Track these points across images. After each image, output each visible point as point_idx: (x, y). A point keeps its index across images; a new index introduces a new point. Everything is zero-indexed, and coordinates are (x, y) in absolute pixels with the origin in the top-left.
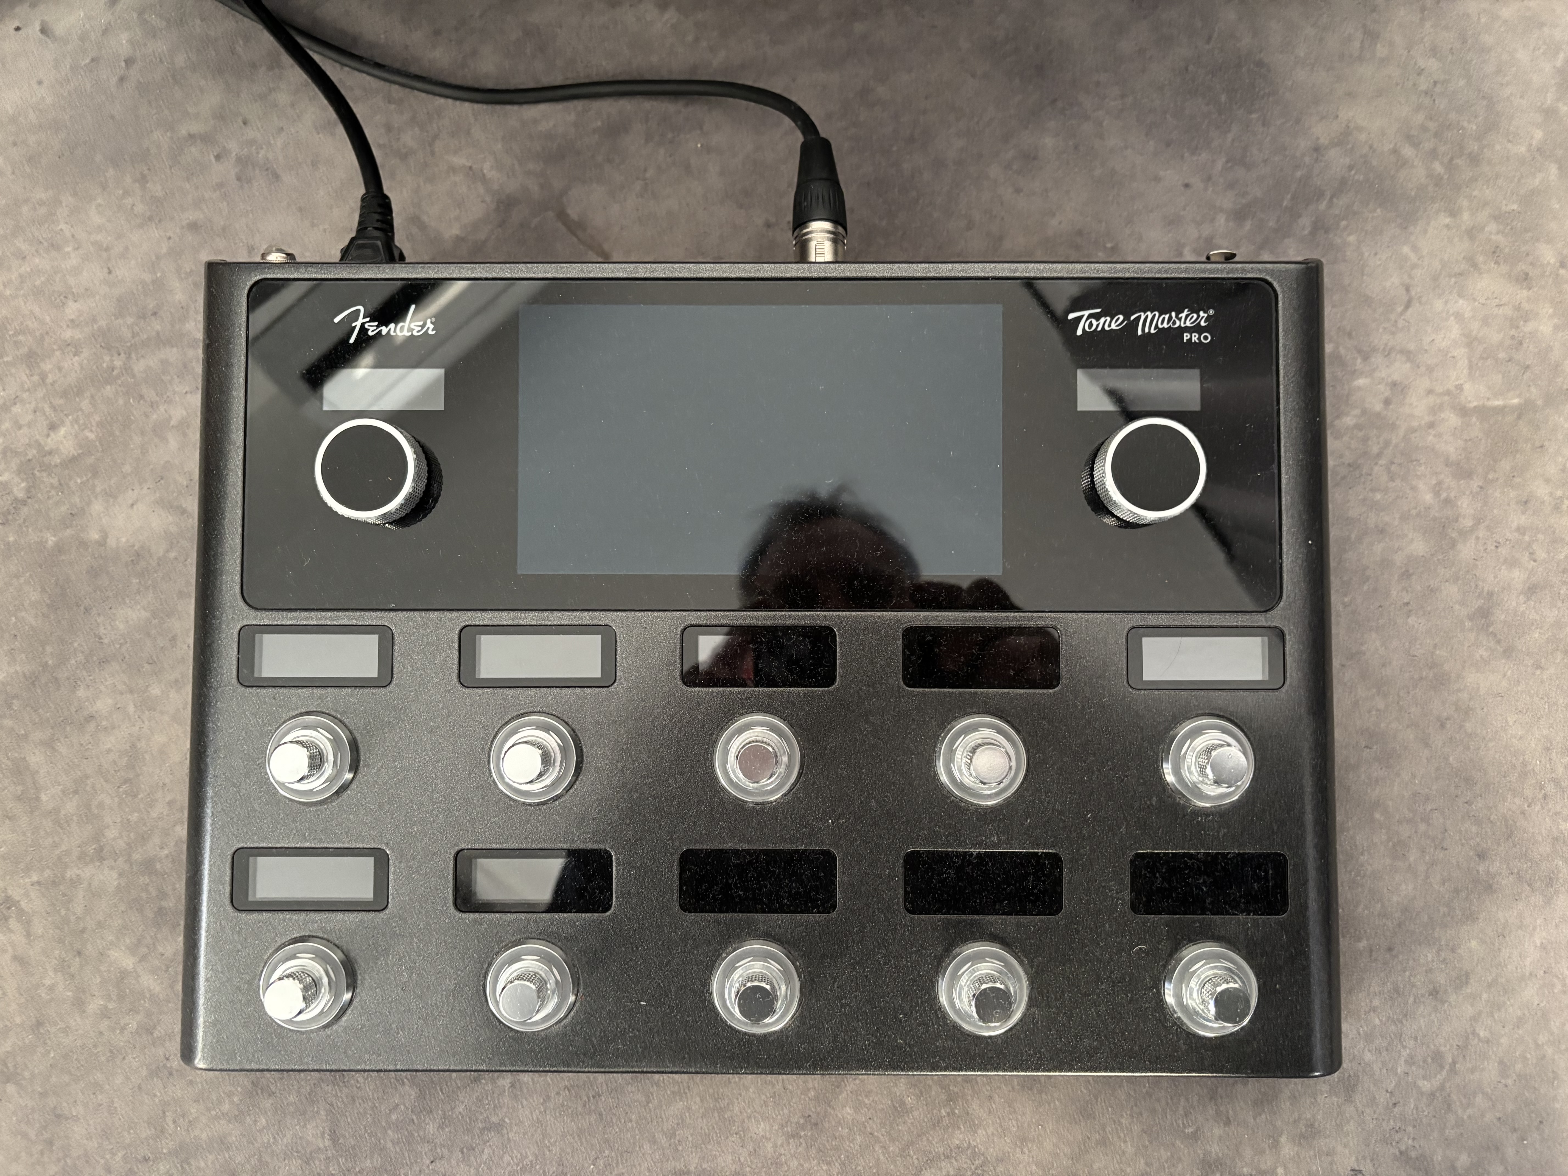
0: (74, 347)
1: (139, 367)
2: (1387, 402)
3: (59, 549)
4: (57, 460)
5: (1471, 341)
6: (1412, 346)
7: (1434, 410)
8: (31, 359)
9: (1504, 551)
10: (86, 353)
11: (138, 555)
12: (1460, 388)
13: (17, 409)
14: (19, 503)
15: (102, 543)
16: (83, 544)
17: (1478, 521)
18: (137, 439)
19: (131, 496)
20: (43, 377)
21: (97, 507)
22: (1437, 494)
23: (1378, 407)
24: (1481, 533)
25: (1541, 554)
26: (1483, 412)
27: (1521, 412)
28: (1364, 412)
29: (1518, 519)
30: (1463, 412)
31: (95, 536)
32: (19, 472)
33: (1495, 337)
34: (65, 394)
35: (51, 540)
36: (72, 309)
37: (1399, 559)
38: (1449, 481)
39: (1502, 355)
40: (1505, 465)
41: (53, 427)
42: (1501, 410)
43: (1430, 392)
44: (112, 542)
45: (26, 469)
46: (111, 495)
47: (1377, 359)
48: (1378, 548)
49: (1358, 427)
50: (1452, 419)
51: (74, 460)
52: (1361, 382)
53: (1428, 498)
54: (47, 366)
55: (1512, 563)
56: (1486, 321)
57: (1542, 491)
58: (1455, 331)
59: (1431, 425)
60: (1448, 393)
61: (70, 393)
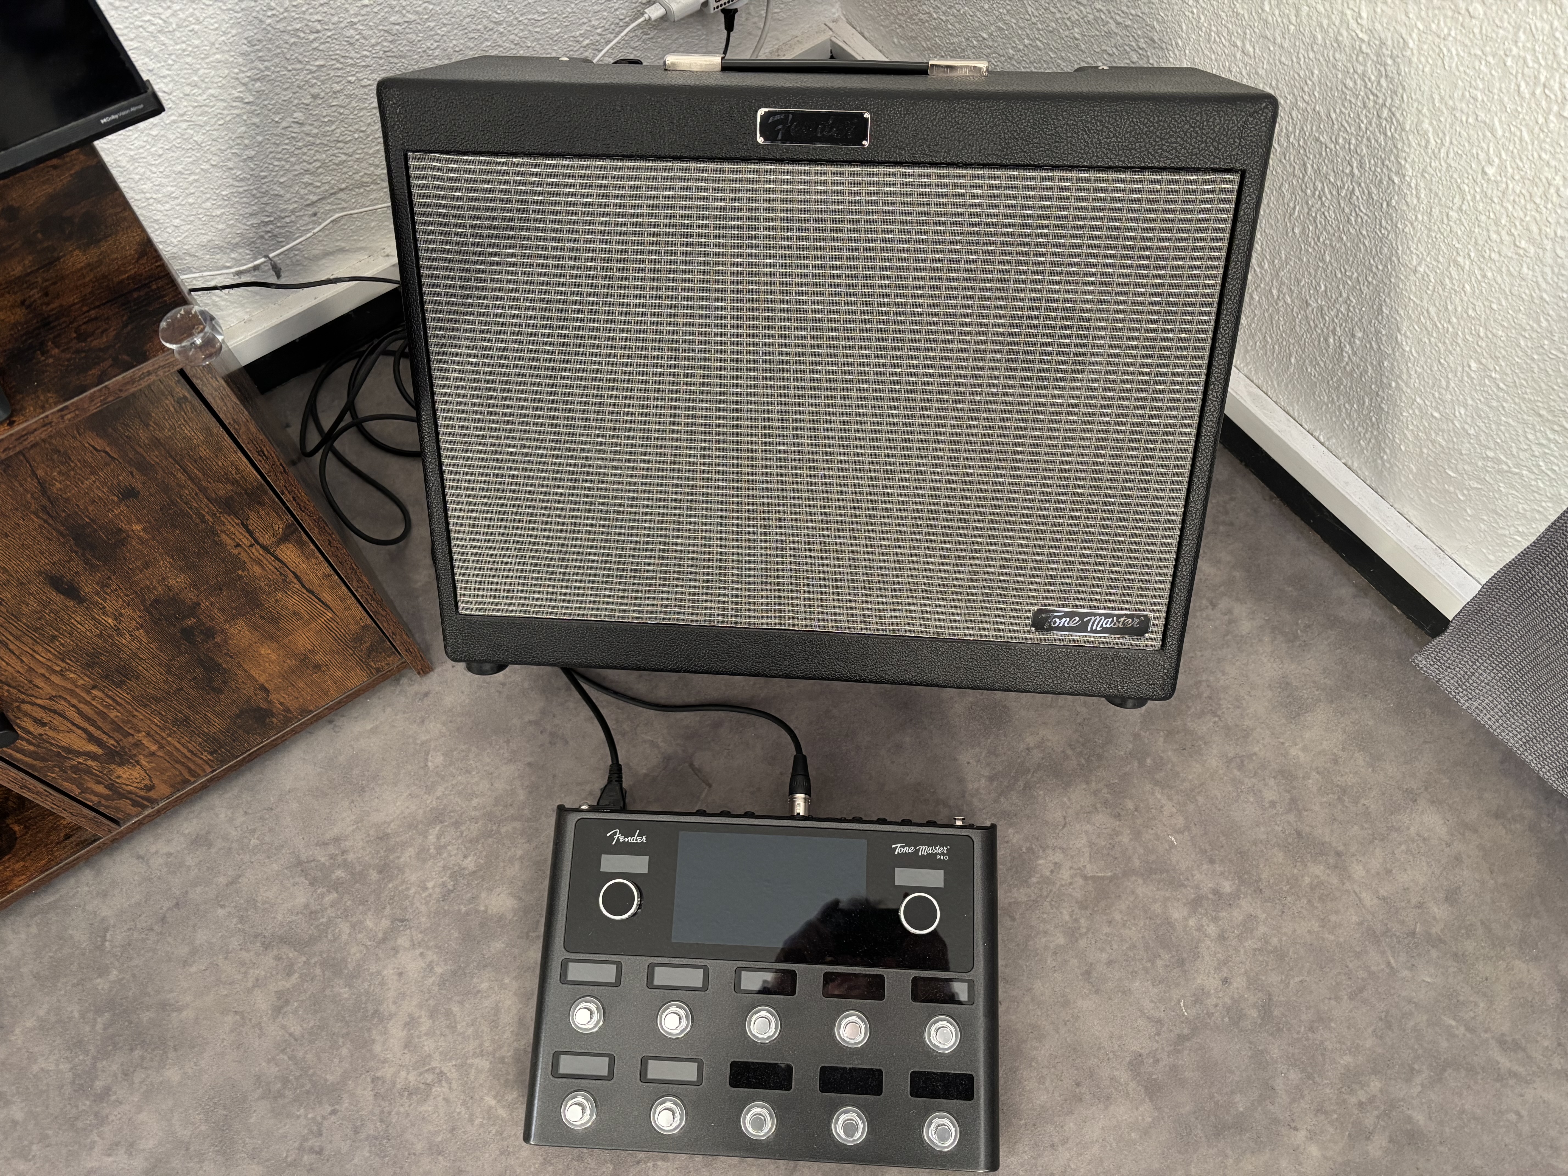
0: (475, 820)
1: (503, 830)
2: (1052, 872)
3: (467, 914)
4: (467, 872)
5: (1091, 844)
6: (1065, 846)
7: (1072, 877)
8: (457, 824)
9: (1099, 945)
10: (480, 823)
11: (501, 918)
12: (1084, 866)
13: (449, 848)
14: (450, 892)
15: (486, 912)
16: (477, 911)
17: (1088, 930)
18: (502, 864)
19: (498, 890)
20: (462, 833)
21: (483, 895)
22: (1071, 916)
23: (1048, 874)
24: (1090, 935)
25: (1115, 947)
26: (1093, 878)
27: (1111, 879)
28: (1042, 876)
29: (1106, 930)
30: (1085, 878)
31: (482, 908)
32: (450, 877)
33: (1103, 843)
34: (471, 841)
35: (463, 909)
36: (475, 802)
37: (1052, 945)
38: (1077, 910)
39: (1105, 852)
40: (1103, 904)
41: (465, 857)
42: (1102, 878)
43: (1071, 868)
44: (490, 912)
45: (453, 876)
46: (490, 890)
47: (1050, 851)
48: (1044, 940)
49: (1038, 883)
50: (1080, 881)
51: (474, 872)
52: (1041, 862)
53: (1067, 918)
54: (463, 828)
55: (1102, 950)
56: (1099, 836)
57: (1118, 917)
58: (1084, 840)
59: (1071, 884)
60: (1079, 869)
61: (474, 841)
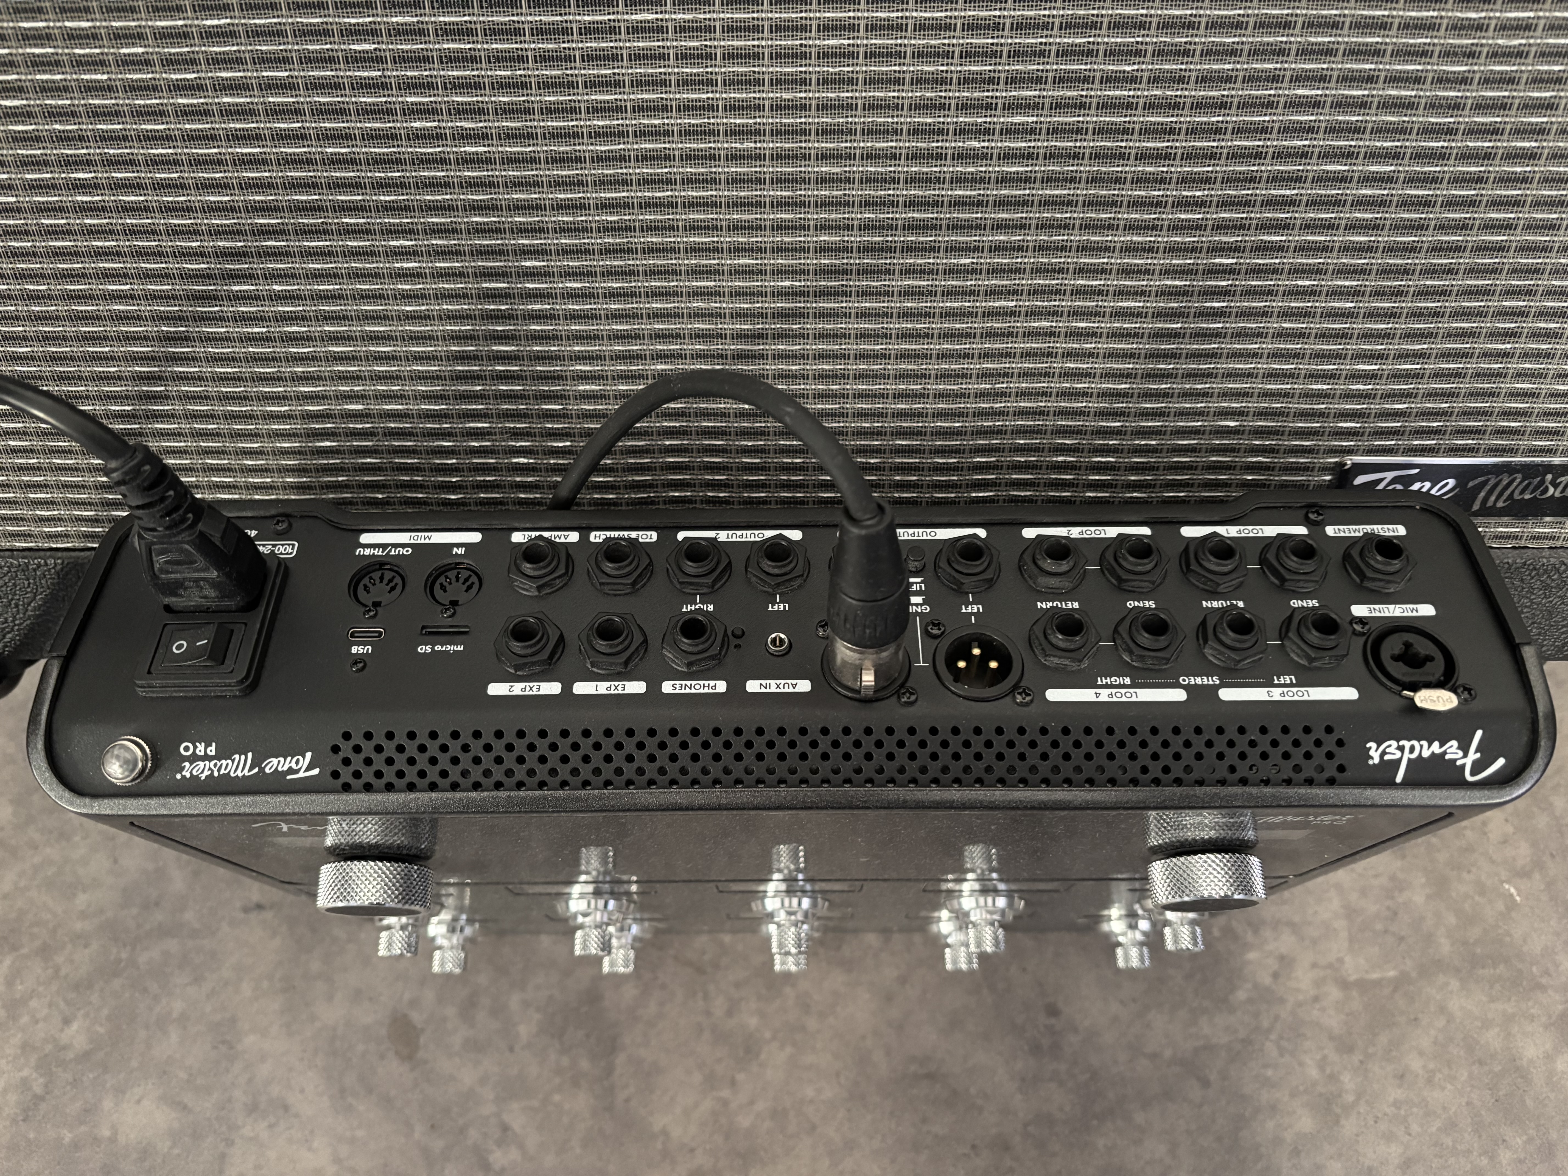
0: (84, 939)
1: (143, 958)
2: (1276, 976)
3: (76, 1146)
4: (70, 1055)
5: (1350, 912)
6: (1297, 919)
7: (1318, 983)
8: (45, 952)
9: (1383, 1126)
10: (95, 946)
11: (145, 1152)
12: (1341, 961)
13: (33, 1003)
14: (38, 1099)
15: (113, 1140)
16: (96, 1140)
17: (1359, 1096)
18: (143, 1034)
19: (138, 1091)
20: (57, 970)
21: (107, 1104)
22: (1322, 1068)
23: (1267, 980)
24: (1362, 1108)
25: (1415, 1128)
26: (1363, 985)
27: (1397, 984)
28: (1256, 986)
29: (1395, 1093)
30: (1344, 985)
31: (106, 1133)
32: (37, 1067)
33: (1373, 908)
34: (76, 987)
35: (67, 1136)
36: (82, 900)
37: (1288, 1136)
38: (1333, 1056)
39: (1379, 927)
40: (1383, 1039)
41: (67, 1021)
42: (1378, 983)
43: (1314, 965)
44: (122, 1140)
45: (43, 1066)
46: (120, 1091)
47: (1267, 933)
48: (1270, 1125)
49: (1250, 1001)
50: (1334, 993)
51: (85, 1056)
52: (1252, 956)
53: (1314, 1073)
54: (59, 959)
55: (1390, 1137)
56: (1364, 892)
57: (1416, 1064)
58: (1335, 904)
59: (1316, 999)
60: (1330, 966)
61: (82, 986)
